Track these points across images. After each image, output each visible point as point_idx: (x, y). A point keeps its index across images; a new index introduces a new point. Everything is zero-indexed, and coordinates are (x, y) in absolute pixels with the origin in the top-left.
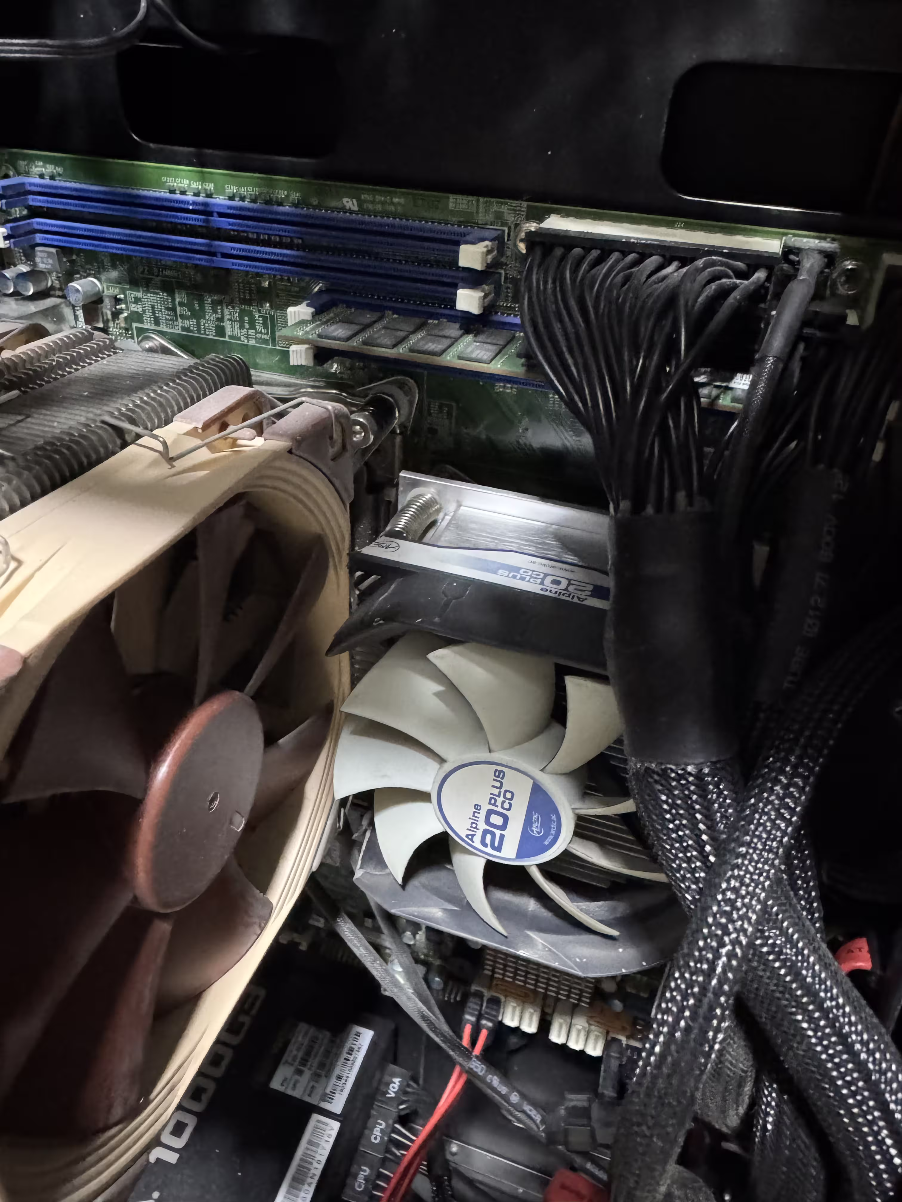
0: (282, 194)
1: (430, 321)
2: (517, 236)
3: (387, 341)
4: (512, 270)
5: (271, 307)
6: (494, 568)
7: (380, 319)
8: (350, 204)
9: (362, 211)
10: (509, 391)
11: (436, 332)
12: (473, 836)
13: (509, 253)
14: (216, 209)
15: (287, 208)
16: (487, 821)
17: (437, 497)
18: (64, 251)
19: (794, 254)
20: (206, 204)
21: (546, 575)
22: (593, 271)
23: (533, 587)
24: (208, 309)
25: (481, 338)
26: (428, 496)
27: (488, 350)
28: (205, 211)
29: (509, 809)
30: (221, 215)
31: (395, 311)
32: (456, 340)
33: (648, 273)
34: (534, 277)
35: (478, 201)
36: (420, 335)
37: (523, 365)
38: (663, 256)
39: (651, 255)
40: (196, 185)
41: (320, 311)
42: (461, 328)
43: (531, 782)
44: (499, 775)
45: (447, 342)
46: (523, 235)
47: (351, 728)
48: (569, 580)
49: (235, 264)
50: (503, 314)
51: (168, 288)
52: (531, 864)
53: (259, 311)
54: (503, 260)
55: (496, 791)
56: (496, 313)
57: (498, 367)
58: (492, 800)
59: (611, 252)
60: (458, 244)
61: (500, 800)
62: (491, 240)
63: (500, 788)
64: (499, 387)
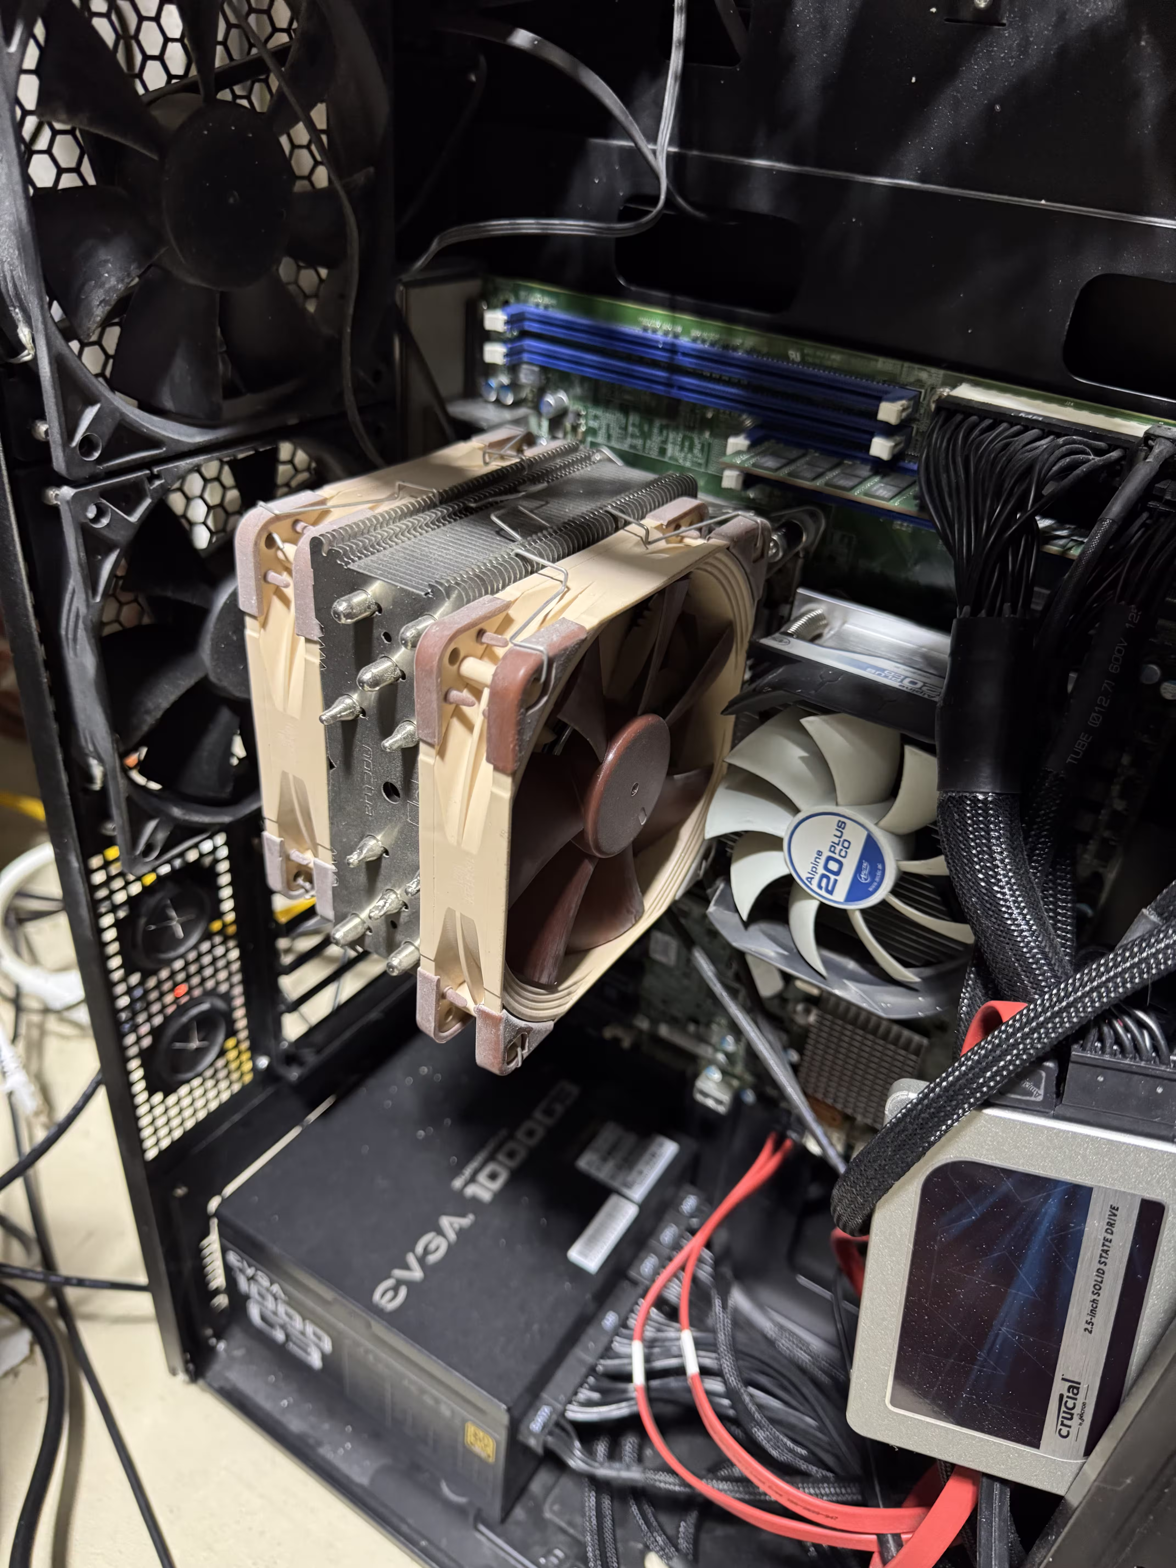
0: (738, 341)
1: (846, 462)
2: (931, 398)
3: (809, 475)
4: (923, 425)
5: (711, 435)
6: (865, 666)
7: (804, 455)
8: (794, 355)
9: (803, 361)
10: (904, 529)
11: (848, 471)
12: (812, 878)
13: (922, 411)
14: (681, 350)
15: (740, 354)
16: (826, 867)
17: (826, 615)
18: (544, 369)
19: (1152, 440)
20: (673, 345)
21: (906, 677)
22: (982, 437)
23: (894, 684)
24: (656, 431)
25: (886, 480)
26: (819, 612)
27: (889, 491)
28: (672, 349)
29: (844, 857)
30: (685, 354)
31: (817, 449)
32: (865, 479)
33: (1024, 443)
34: (935, 436)
35: (902, 366)
36: (836, 472)
37: (916, 505)
38: (1043, 430)
39: (1033, 428)
40: (667, 327)
41: (755, 444)
42: (871, 470)
43: (866, 833)
44: (841, 826)
45: (857, 481)
46: (936, 397)
47: (726, 785)
48: (925, 683)
49: (687, 396)
50: (910, 462)
51: (625, 409)
52: (855, 908)
53: (699, 438)
54: (917, 416)
55: (836, 840)
56: (904, 460)
57: (895, 505)
58: (832, 848)
59: (1002, 422)
60: (880, 399)
61: (839, 848)
62: (909, 400)
63: (840, 837)
64: (897, 524)
